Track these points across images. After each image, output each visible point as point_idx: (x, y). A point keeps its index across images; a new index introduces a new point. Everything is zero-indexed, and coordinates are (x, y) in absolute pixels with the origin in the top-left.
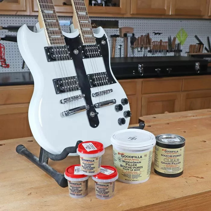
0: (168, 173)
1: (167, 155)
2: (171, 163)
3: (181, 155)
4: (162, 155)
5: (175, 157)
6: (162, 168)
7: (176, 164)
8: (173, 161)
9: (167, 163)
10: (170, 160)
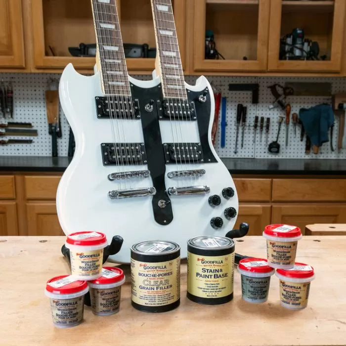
0: (151, 306)
1: (148, 273)
2: (155, 287)
3: (171, 273)
4: (140, 274)
5: (160, 277)
6: (141, 298)
7: (163, 288)
8: (158, 284)
9: (148, 287)
10: (152, 283)
